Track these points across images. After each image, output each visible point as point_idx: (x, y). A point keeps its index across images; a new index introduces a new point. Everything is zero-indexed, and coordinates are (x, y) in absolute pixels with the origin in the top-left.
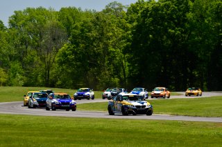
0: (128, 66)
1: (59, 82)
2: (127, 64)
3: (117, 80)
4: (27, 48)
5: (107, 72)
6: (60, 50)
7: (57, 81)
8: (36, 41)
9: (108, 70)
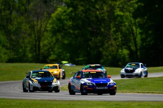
0: (140, 33)
1: (53, 57)
2: (139, 30)
3: (126, 52)
4: (11, 13)
5: (114, 42)
6: (53, 15)
7: (50, 55)
8: (23, 5)
9: (115, 39)
